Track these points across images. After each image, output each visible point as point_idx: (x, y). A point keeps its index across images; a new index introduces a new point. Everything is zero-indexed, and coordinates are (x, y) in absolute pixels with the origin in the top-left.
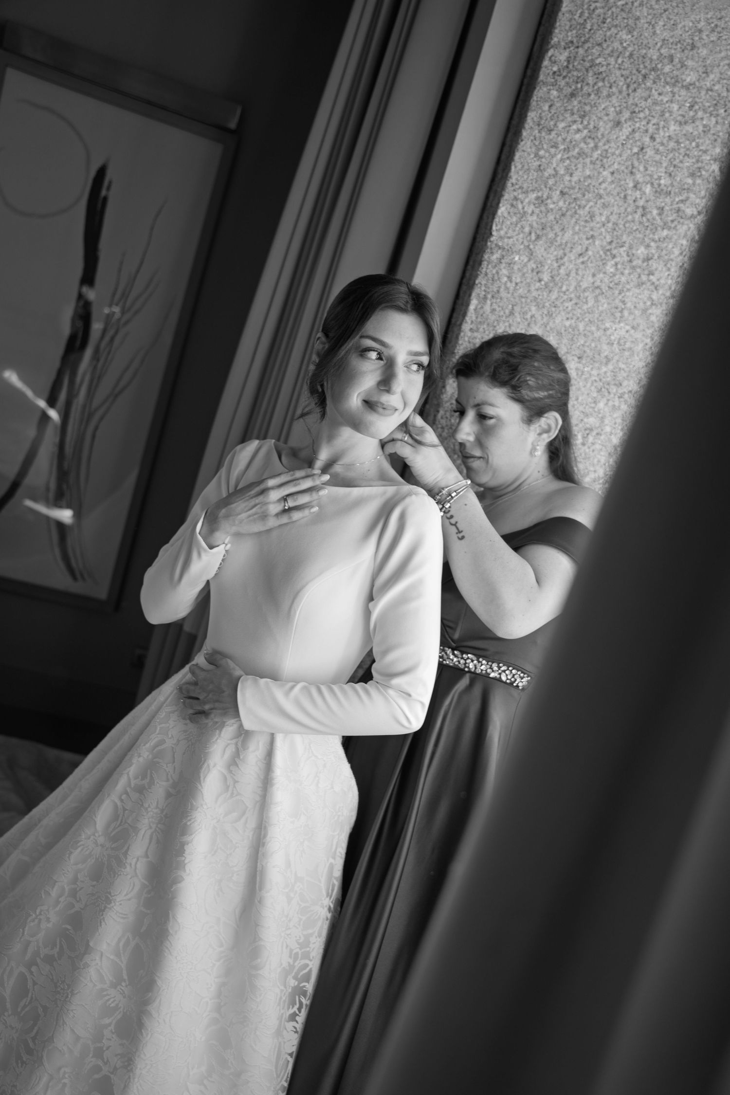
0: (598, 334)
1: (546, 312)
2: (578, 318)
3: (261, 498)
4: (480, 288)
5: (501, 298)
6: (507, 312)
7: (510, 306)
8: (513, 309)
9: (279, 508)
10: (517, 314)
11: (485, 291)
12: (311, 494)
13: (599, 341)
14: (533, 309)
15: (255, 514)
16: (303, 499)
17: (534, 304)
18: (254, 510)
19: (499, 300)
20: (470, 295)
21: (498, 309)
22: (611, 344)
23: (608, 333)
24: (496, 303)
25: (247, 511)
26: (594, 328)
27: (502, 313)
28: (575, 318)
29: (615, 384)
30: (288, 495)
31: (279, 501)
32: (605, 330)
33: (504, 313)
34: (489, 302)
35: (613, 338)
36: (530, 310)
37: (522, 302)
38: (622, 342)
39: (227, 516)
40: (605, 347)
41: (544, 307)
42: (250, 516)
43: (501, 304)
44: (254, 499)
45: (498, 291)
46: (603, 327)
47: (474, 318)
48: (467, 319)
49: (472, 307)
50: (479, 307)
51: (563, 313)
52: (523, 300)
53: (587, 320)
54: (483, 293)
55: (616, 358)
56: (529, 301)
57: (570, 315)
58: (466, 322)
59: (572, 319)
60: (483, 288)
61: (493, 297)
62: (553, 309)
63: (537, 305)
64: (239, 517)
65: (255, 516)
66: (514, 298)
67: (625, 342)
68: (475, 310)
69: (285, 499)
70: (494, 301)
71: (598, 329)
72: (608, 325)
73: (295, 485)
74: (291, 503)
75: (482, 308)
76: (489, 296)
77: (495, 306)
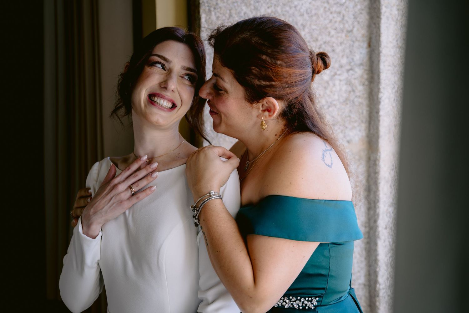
0: (291, 12)
1: (253, 8)
2: (275, 5)
3: (114, 192)
4: (204, 5)
5: (221, 8)
6: (227, 15)
7: (228, 12)
8: (230, 13)
9: (129, 194)
10: (234, 15)
11: (208, 6)
12: (147, 179)
13: (294, 15)
14: (244, 8)
15: (113, 204)
16: (143, 183)
17: (243, 4)
18: (112, 202)
19: (219, 10)
20: (199, 12)
21: (221, 16)
22: (302, 15)
23: (298, 8)
24: (218, 12)
25: (108, 204)
26: (288, 8)
27: (224, 18)
28: (273, 5)
29: (314, 41)
30: (132, 185)
31: (126, 190)
32: (295, 7)
33: (226, 17)
34: (213, 13)
35: (302, 10)
36: (242, 9)
37: (235, 7)
38: (309, 11)
39: (95, 213)
40: (299, 18)
41: (250, 5)
42: (110, 207)
43: (221, 12)
44: (109, 194)
45: (217, 4)
46: (293, 5)
47: (207, 26)
48: (202, 29)
49: (203, 20)
50: (208, 18)
51: (264, 5)
52: (235, 4)
53: (281, 4)
54: (207, 8)
55: (309, 23)
56: (239, 4)
57: (269, 5)
58: (203, 31)
59: (271, 6)
60: (206, 5)
61: (215, 8)
62: (257, 4)
63: (246, 5)
64: (104, 209)
65: (114, 205)
66: (229, 5)
67: (311, 11)
68: (206, 21)
69: (130, 187)
70: (216, 11)
71: (291, 8)
72: (296, 3)
73: (134, 177)
74: (135, 189)
75: (210, 18)
76: (212, 9)
77: (218, 14)
